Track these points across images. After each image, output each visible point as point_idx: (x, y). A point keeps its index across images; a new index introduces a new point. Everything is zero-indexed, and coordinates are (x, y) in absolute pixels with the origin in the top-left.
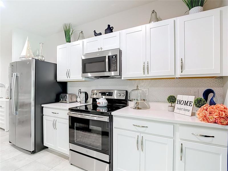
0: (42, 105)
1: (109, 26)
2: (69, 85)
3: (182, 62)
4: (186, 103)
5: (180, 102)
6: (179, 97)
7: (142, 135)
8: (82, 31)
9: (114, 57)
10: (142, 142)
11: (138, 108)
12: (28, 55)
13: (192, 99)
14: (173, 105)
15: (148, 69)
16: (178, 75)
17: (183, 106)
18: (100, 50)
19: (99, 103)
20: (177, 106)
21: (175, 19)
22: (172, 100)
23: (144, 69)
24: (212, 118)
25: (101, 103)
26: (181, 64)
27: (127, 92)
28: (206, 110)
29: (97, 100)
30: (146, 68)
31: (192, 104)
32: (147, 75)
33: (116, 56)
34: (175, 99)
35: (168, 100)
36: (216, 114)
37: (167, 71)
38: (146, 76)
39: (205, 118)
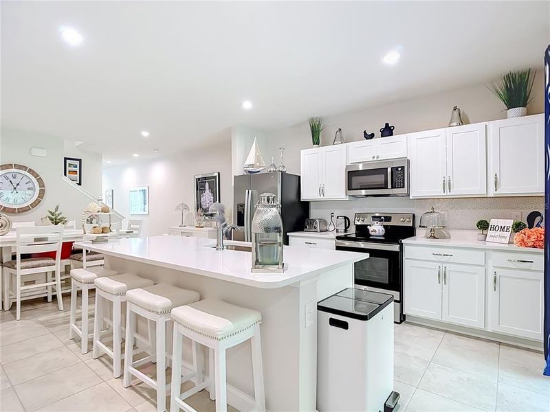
0: (288, 234)
1: (387, 124)
2: (312, 206)
3: (496, 178)
4: (502, 229)
5: (494, 228)
6: (493, 222)
7: (444, 265)
8: (340, 130)
9: (399, 169)
10: (445, 274)
11: (434, 237)
12: (258, 164)
13: (510, 223)
14: (485, 232)
15: (450, 185)
16: (492, 193)
17: (498, 233)
18: (375, 159)
19: (375, 231)
20: (490, 232)
21: (486, 123)
22: (483, 225)
23: (444, 186)
24: (530, 242)
25: (377, 231)
26: (494, 180)
27: (414, 215)
28: (525, 234)
29: (369, 227)
30: (447, 185)
31: (510, 229)
32: (449, 194)
33: (403, 168)
34: (488, 224)
35: (478, 226)
36: (534, 237)
37: (477, 189)
38: (447, 194)
39: (523, 243)
